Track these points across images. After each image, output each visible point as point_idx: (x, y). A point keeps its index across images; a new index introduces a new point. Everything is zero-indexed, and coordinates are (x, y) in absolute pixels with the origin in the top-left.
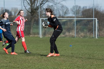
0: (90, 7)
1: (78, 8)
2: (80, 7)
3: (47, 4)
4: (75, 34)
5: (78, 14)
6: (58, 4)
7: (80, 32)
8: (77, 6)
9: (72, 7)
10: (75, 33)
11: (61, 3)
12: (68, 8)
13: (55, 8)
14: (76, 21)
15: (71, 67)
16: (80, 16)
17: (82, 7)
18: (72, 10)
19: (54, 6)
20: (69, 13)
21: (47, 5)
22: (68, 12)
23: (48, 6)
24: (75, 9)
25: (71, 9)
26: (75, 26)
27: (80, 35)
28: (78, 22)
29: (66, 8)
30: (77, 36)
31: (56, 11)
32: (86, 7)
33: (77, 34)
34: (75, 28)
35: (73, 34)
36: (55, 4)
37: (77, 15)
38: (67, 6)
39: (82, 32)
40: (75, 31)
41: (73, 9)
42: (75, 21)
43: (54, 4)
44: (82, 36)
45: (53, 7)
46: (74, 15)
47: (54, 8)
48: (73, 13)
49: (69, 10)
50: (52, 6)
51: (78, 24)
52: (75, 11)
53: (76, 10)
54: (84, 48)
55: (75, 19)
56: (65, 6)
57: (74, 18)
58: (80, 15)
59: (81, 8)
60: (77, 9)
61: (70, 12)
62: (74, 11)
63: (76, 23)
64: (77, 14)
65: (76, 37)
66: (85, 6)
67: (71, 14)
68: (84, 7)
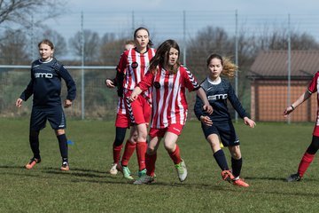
0: (123, 34)
1: (90, 38)
2: (95, 35)
3: (6, 27)
4: (81, 109)
5: (91, 54)
6: (37, 25)
7: (95, 103)
8: (87, 33)
9: (73, 36)
10: (83, 106)
11: (44, 23)
12: (62, 39)
13: (28, 37)
14: (86, 75)
15: (69, 202)
16: (96, 61)
17: (101, 36)
18: (74, 44)
19: (23, 31)
20: (66, 52)
21: (4, 29)
22: (62, 48)
23: (6, 32)
24: (83, 41)
25: (71, 40)
26: (83, 88)
27: (95, 113)
28: (89, 78)
29: (58, 36)
30: (87, 114)
31: (29, 47)
32: (112, 35)
33: (87, 109)
34: (83, 93)
35: (77, 111)
36: (28, 28)
37: (87, 58)
38: (59, 32)
39: (101, 105)
40: (83, 101)
41: (77, 41)
42: (83, 74)
43: (23, 27)
44: (100, 116)
45: (21, 35)
46: (78, 58)
47: (24, 37)
48: (78, 51)
49: (65, 45)
50: (19, 31)
51: (91, 83)
52: (83, 45)
53: (85, 44)
54: (106, 148)
55: (83, 67)
56: (55, 33)
57: (80, 65)
58: (95, 56)
59: (98, 38)
60: (88, 42)
61: (68, 49)
62: (79, 45)
63: (86, 80)
64: (86, 54)
65: (85, 118)
66: (110, 31)
67: (70, 54)
68: (106, 37)
